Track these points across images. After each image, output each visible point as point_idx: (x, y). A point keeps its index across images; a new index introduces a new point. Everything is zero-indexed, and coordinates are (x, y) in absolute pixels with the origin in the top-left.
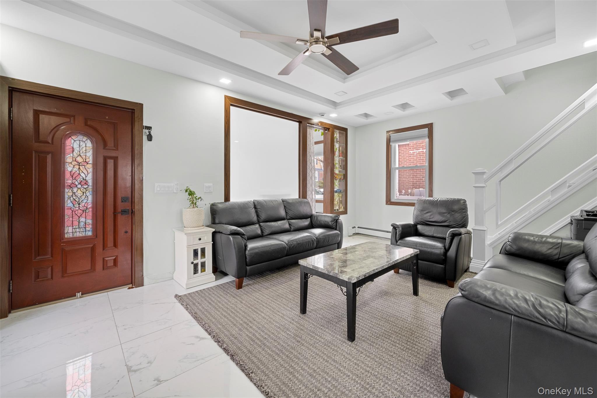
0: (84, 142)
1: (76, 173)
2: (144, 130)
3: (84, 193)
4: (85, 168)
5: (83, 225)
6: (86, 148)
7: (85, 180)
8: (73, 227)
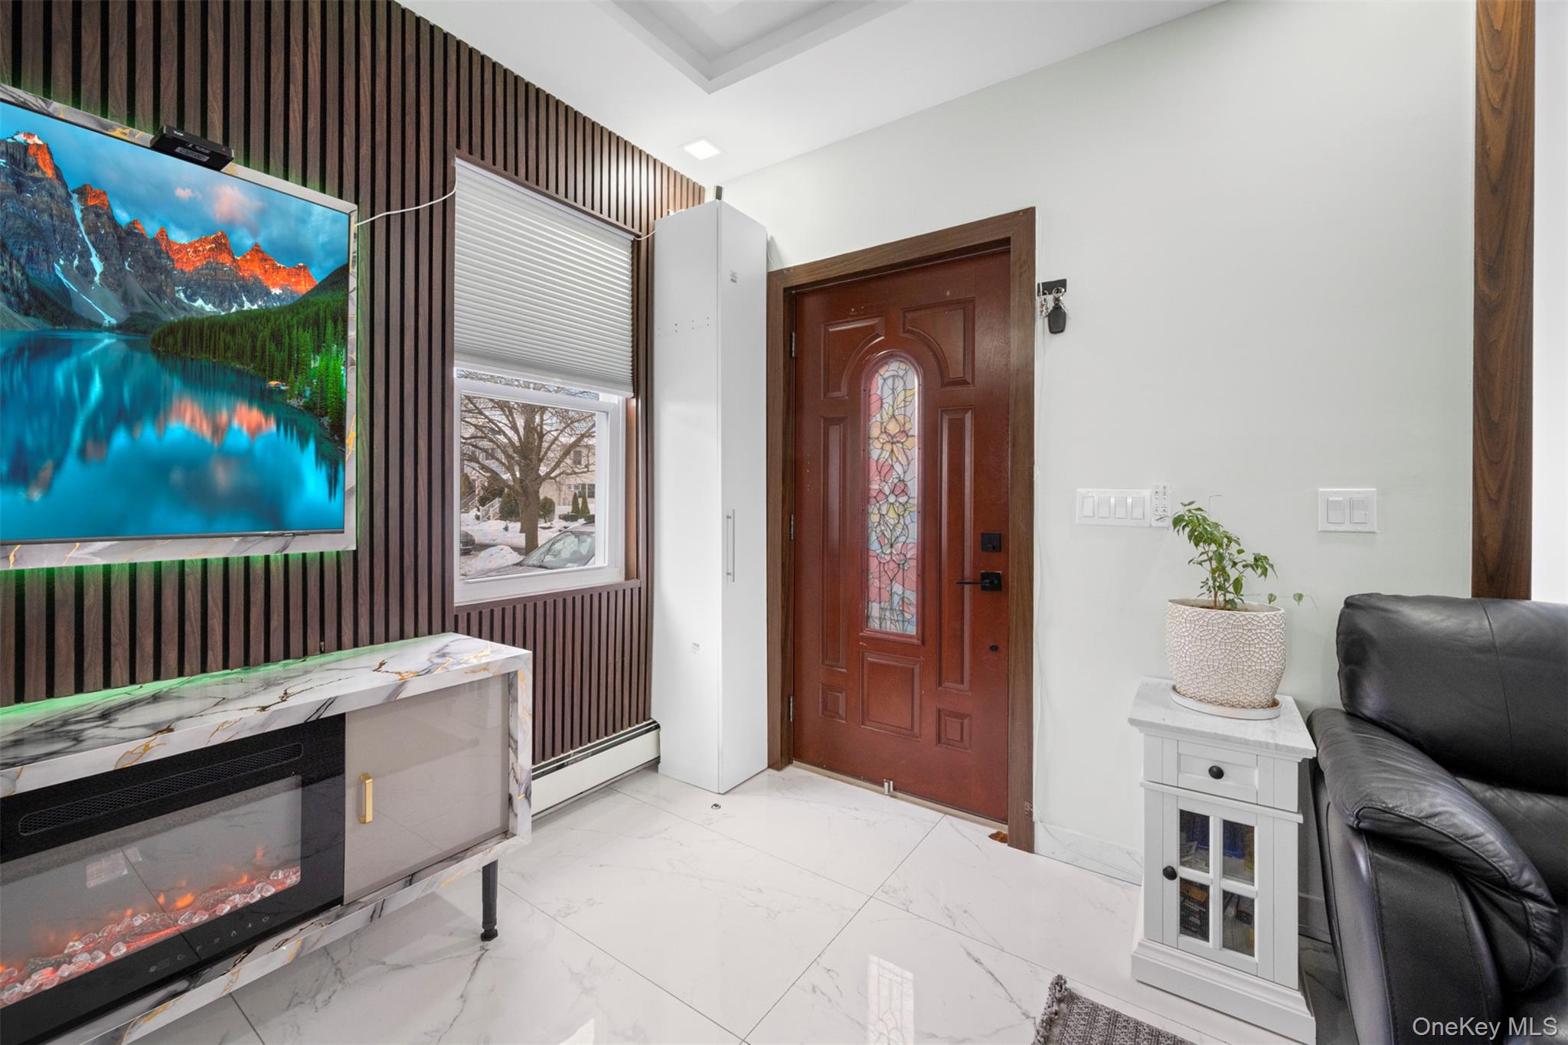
0: (901, 377)
1: (886, 463)
2: (1038, 300)
3: (901, 517)
4: (903, 449)
5: (898, 603)
6: (905, 395)
7: (903, 480)
8: (880, 603)
